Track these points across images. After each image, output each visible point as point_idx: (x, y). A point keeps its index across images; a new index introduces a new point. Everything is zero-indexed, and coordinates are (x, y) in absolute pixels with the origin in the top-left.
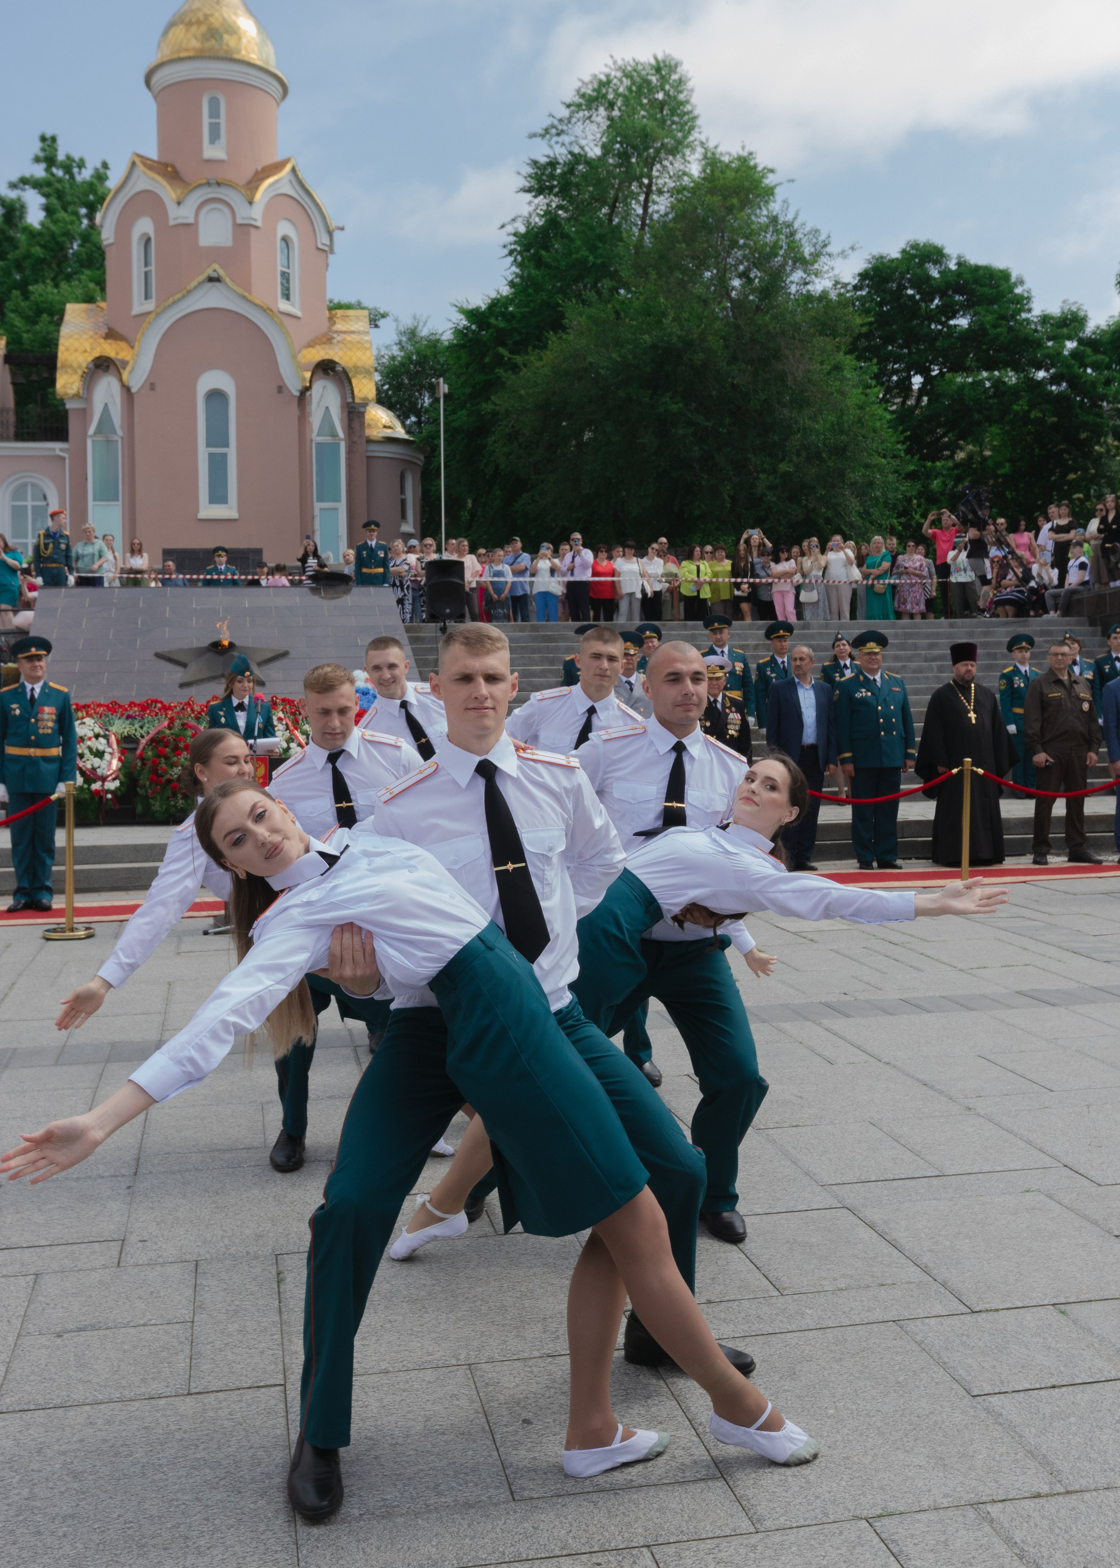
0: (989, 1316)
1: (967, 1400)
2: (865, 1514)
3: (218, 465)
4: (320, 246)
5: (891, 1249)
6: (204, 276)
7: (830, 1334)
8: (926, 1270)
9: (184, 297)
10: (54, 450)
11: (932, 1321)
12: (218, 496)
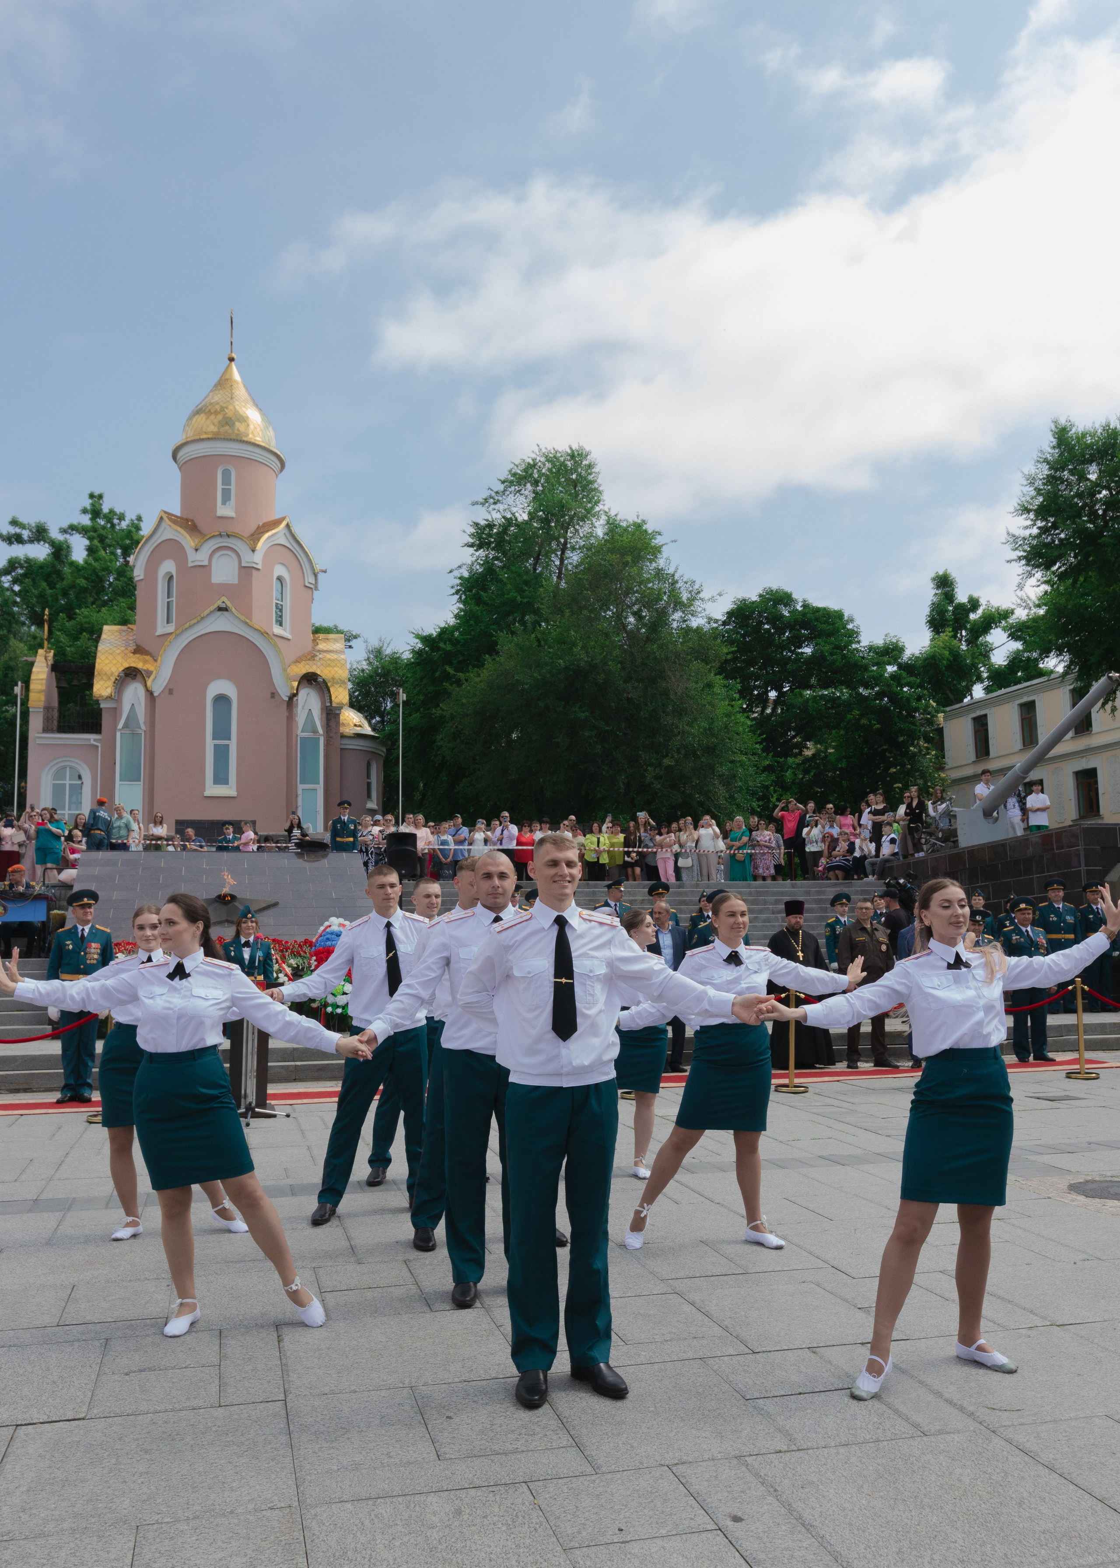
0: (764, 1355)
1: (742, 1401)
2: (667, 1462)
3: (221, 754)
4: (307, 584)
5: (704, 1317)
6: (216, 606)
7: (656, 1366)
8: (726, 1329)
9: (198, 622)
10: (90, 739)
11: (726, 1358)
12: (221, 778)
